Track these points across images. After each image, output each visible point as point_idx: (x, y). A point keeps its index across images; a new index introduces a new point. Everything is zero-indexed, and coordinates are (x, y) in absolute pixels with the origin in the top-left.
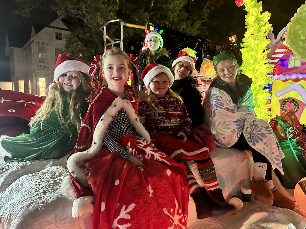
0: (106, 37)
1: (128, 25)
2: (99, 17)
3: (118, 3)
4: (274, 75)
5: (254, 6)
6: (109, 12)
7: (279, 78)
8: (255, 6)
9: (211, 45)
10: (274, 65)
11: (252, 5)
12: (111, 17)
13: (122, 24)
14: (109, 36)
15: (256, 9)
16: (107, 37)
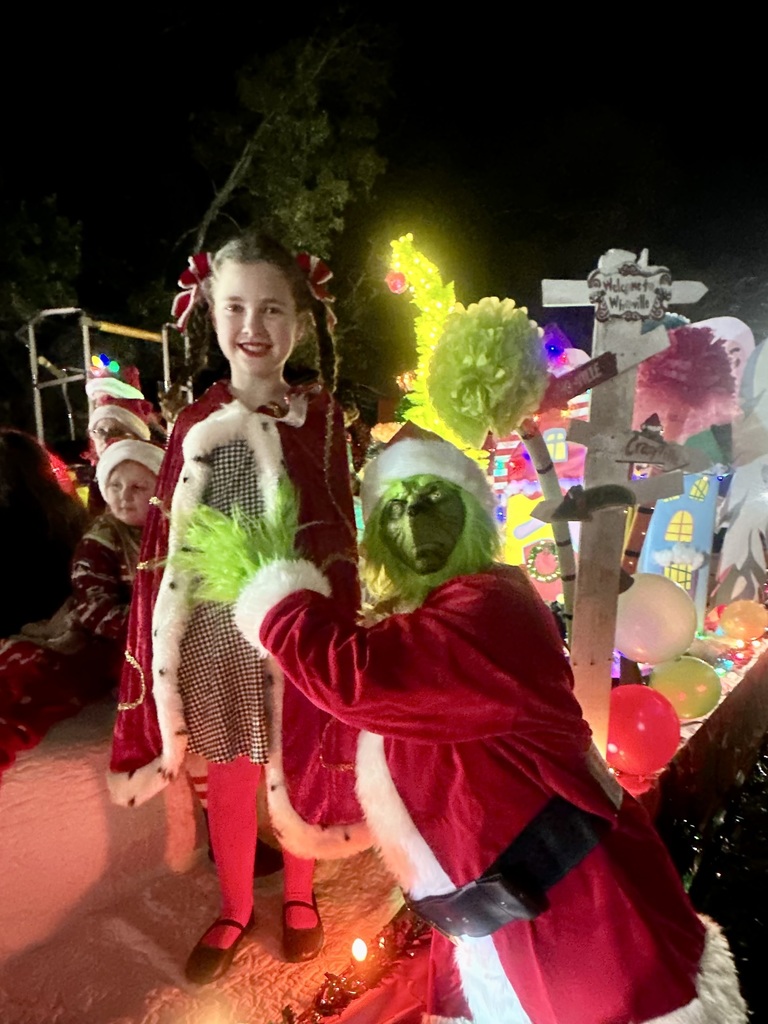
0: (37, 361)
1: (105, 327)
2: (13, 295)
3: (79, 254)
4: (509, 481)
5: (435, 295)
6: (49, 281)
7: (521, 490)
8: (437, 294)
9: (363, 399)
10: (509, 456)
11: (428, 293)
12: (56, 298)
13: (86, 324)
14: (49, 358)
15: (439, 305)
16: (42, 360)
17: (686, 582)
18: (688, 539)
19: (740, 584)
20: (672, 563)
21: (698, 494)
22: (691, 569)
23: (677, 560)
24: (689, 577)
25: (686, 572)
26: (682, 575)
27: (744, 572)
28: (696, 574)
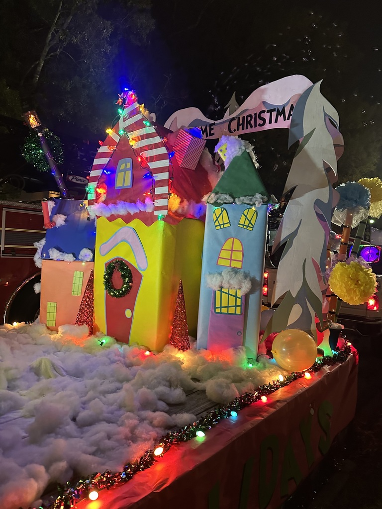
17: (236, 306)
18: (238, 265)
19: (296, 312)
20: (221, 288)
21: (247, 223)
22: (240, 294)
23: (225, 285)
24: (239, 302)
25: (236, 297)
26: (232, 299)
27: (299, 299)
28: (246, 298)
